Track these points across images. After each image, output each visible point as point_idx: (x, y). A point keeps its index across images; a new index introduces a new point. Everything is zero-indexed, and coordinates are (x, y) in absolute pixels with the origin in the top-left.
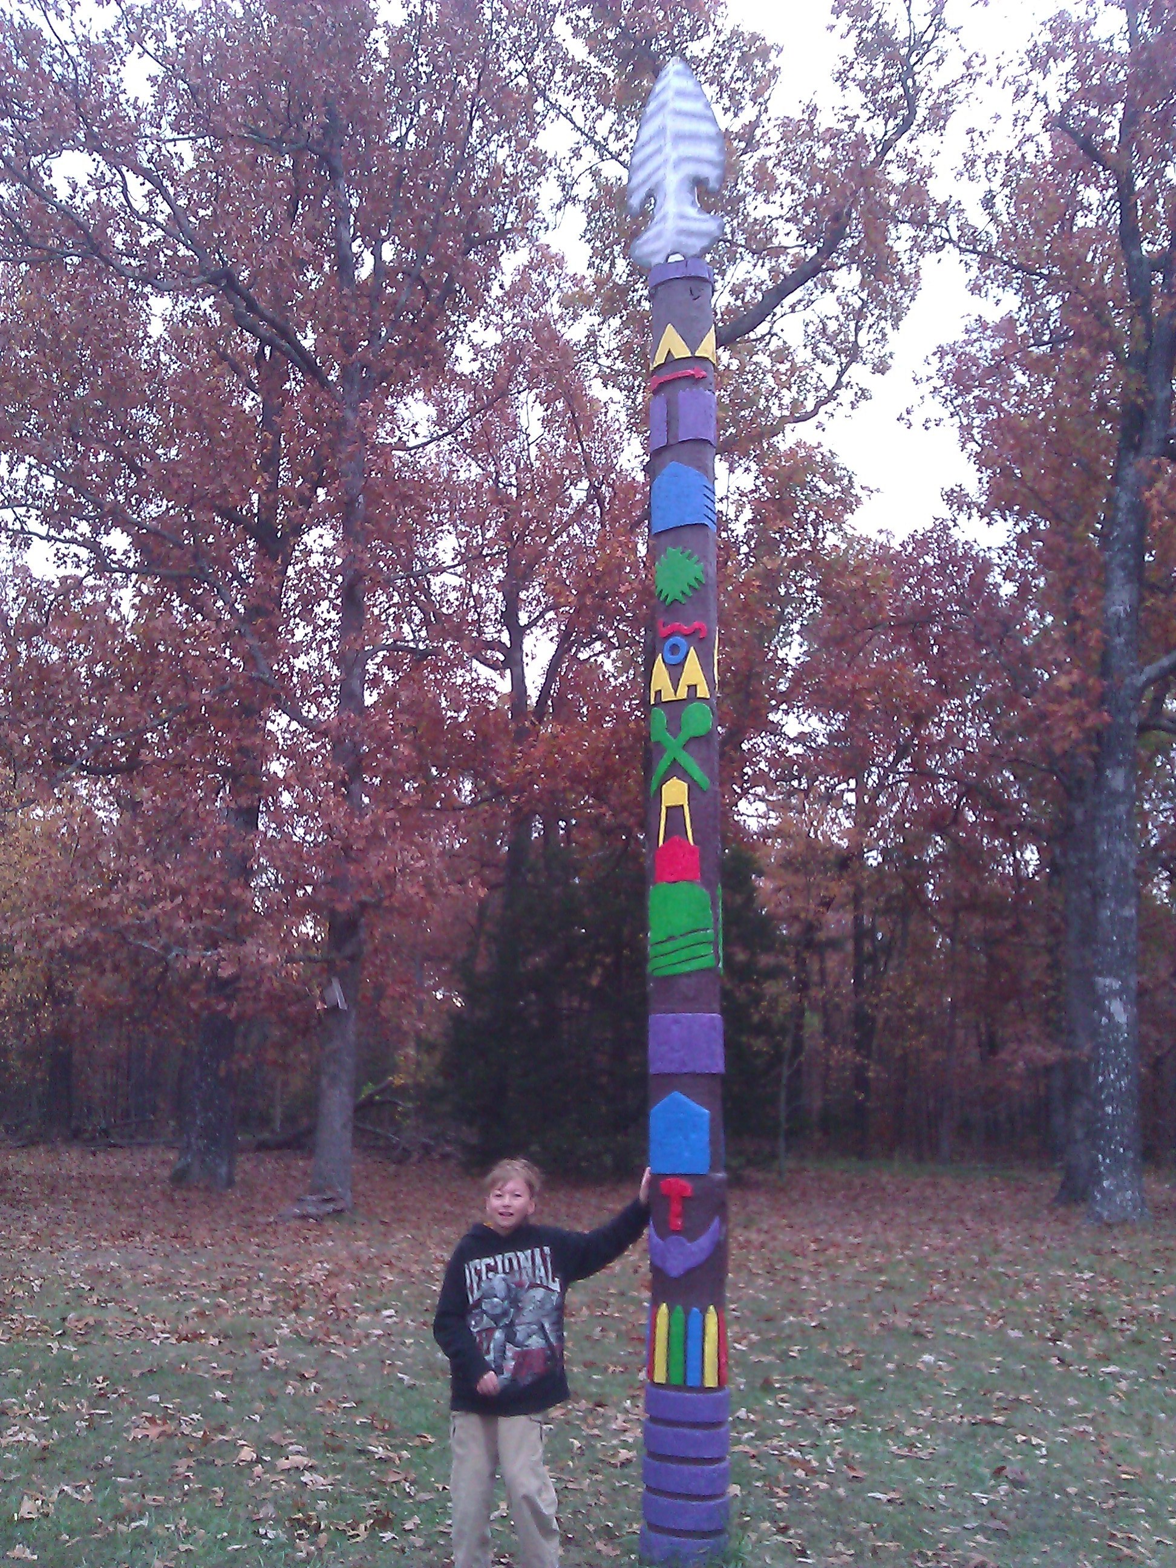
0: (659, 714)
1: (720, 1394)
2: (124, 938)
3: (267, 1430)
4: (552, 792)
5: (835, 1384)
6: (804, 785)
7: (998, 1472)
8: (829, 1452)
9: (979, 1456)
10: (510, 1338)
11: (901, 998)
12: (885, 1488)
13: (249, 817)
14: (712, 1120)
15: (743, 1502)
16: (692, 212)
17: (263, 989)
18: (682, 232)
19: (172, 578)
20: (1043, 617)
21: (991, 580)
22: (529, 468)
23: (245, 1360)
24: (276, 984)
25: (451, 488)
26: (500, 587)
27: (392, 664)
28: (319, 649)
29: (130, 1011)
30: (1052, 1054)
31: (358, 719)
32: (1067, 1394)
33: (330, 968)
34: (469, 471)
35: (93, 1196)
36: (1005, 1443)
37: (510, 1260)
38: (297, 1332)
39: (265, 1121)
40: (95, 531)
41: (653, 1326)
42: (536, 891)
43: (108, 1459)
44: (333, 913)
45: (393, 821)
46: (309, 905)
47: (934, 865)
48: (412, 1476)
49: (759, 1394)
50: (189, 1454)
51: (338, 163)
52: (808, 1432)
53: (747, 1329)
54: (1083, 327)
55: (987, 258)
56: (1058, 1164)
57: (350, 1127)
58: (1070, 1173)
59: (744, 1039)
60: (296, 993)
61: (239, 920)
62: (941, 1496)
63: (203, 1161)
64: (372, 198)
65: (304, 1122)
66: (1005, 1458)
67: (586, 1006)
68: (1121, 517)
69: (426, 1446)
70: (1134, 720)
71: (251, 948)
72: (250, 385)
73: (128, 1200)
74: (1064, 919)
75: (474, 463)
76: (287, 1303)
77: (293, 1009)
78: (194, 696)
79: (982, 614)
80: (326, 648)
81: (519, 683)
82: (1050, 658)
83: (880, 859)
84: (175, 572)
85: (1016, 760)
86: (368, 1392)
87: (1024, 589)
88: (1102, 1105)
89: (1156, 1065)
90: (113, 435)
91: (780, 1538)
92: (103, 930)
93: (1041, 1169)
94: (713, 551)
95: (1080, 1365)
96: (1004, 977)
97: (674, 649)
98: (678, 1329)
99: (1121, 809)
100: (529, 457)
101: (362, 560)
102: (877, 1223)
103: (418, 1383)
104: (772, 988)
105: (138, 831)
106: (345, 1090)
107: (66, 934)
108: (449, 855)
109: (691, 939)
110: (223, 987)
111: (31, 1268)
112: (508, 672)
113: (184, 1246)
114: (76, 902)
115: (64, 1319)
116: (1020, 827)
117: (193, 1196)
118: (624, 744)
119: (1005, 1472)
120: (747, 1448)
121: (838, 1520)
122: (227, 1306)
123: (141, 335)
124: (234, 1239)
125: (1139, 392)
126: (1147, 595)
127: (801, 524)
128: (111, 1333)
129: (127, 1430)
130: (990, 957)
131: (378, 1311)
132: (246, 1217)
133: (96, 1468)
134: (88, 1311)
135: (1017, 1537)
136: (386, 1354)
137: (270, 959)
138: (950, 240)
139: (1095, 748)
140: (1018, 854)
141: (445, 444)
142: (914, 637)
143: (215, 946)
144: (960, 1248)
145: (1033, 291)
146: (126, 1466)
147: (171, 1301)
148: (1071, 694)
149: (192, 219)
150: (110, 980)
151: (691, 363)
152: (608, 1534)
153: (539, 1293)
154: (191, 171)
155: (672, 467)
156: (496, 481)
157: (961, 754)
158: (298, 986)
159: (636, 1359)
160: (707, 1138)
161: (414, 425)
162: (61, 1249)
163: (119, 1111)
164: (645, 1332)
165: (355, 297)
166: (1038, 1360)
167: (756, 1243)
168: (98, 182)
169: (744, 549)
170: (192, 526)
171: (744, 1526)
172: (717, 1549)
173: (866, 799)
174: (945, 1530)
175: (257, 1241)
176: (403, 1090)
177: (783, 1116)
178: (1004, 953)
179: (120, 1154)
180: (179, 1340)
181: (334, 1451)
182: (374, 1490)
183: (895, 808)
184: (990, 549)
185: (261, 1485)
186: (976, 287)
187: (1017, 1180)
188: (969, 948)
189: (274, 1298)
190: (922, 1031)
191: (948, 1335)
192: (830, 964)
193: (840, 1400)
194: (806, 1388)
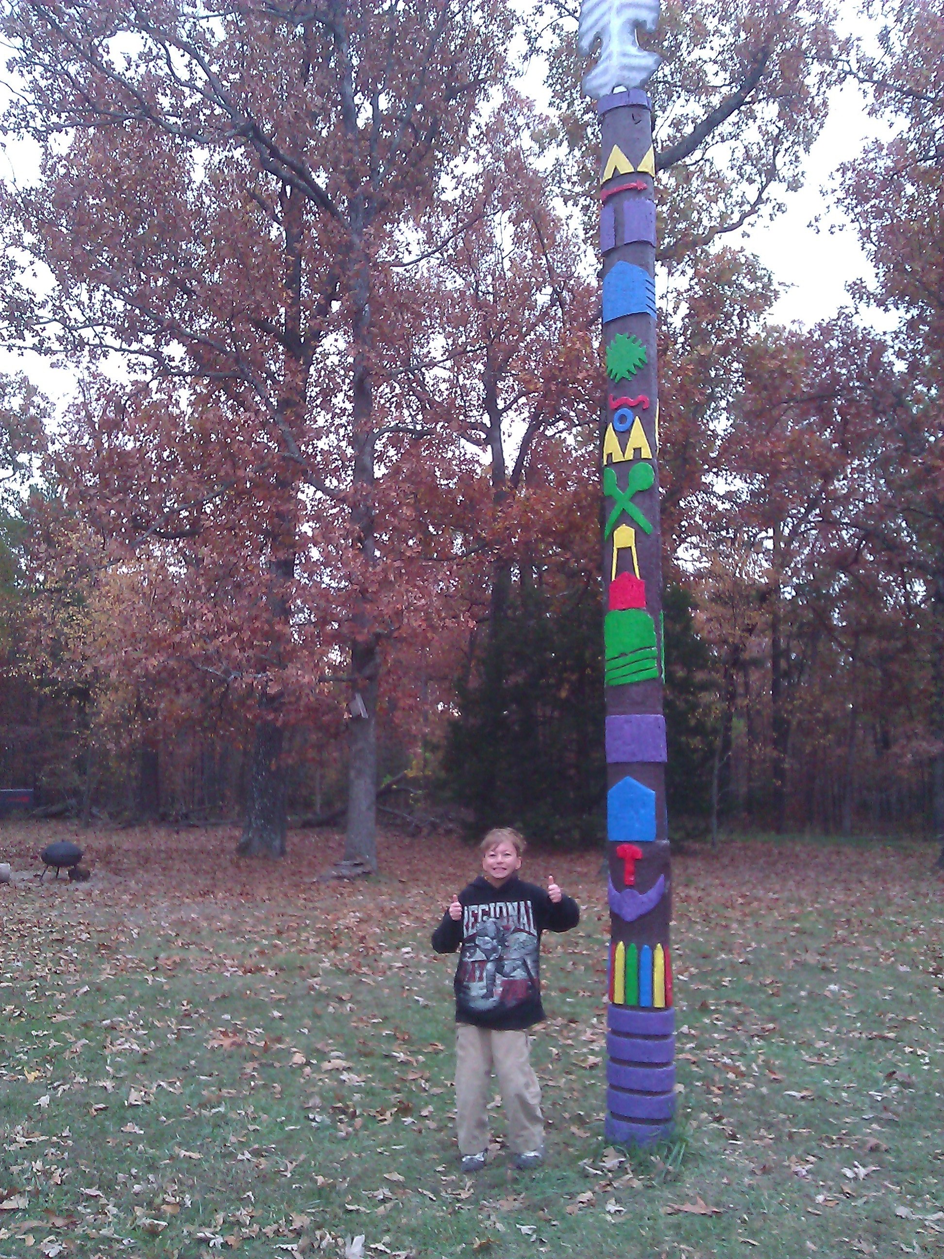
0: (611, 473)
1: (666, 1013)
2: (193, 665)
3: (313, 1040)
4: (527, 544)
5: (759, 1007)
6: (732, 535)
7: (890, 1076)
8: (754, 1059)
9: (875, 1063)
10: (499, 969)
11: (811, 704)
12: (799, 1088)
13: (286, 568)
14: (658, 799)
15: (686, 1097)
16: (633, 50)
17: (302, 703)
18: (625, 67)
19: (219, 379)
20: (929, 390)
21: (885, 360)
22: (502, 277)
23: (296, 988)
24: (312, 699)
25: (440, 297)
26: (482, 376)
27: (395, 442)
28: (337, 432)
29: (200, 722)
30: (935, 748)
31: (369, 488)
33: (353, 686)
34: (454, 283)
35: (178, 865)
36: (895, 1054)
37: (501, 908)
38: (336, 965)
39: (308, 805)
40: (158, 342)
41: (613, 960)
42: (515, 624)
43: (193, 1062)
44: (355, 643)
45: (400, 568)
46: (336, 638)
47: (839, 597)
48: (427, 1074)
49: (698, 1014)
50: (253, 1058)
51: (341, 30)
52: (737, 1044)
53: (688, 964)
55: (881, 87)
56: (939, 836)
57: (374, 808)
59: (683, 739)
60: (328, 705)
61: (282, 650)
62: (844, 1094)
63: (261, 836)
64: (369, 57)
65: (338, 806)
66: (896, 1066)
67: (557, 714)
69: (437, 1052)
71: (292, 671)
72: (276, 219)
73: (205, 867)
75: (457, 276)
76: (327, 943)
77: (326, 718)
78: (240, 473)
79: (879, 387)
80: (342, 431)
81: (498, 456)
82: (936, 423)
83: (794, 593)
84: (222, 374)
85: (908, 509)
86: (390, 1011)
87: (913, 367)
90: (168, 265)
91: (716, 1125)
92: (178, 659)
93: (925, 840)
94: (654, 342)
96: (897, 687)
97: (622, 419)
98: (633, 961)
100: (503, 268)
101: (369, 358)
102: (791, 883)
103: (430, 1003)
104: (706, 697)
105: (201, 581)
106: (369, 781)
107: (149, 663)
108: (444, 595)
109: (638, 655)
110: (271, 702)
111: (130, 921)
112: (489, 448)
113: (247, 901)
114: (155, 638)
115: (157, 958)
116: (910, 564)
117: (255, 863)
118: (584, 503)
119: (895, 1076)
120: (689, 1056)
121: (762, 1113)
122: (282, 946)
123: (187, 181)
124: (286, 895)
127: (728, 316)
128: (194, 968)
129: (207, 1041)
130: (885, 672)
131: (398, 948)
132: (296, 878)
133: (184, 1069)
134: (175, 952)
135: (905, 1125)
136: (405, 982)
137: (306, 680)
138: (850, 72)
140: (908, 586)
141: (434, 262)
142: (821, 409)
143: (264, 670)
144: (859, 902)
145: (920, 114)
146: (207, 1068)
147: (238, 943)
149: (224, 83)
150: (184, 698)
151: (634, 177)
152: (581, 1121)
153: (523, 936)
154: (222, 44)
155: (619, 266)
156: (476, 290)
157: (861, 505)
158: (330, 701)
159: (601, 986)
160: (653, 813)
161: (408, 244)
162: (153, 905)
163: (196, 800)
164: (606, 966)
165: (357, 141)
166: (923, 989)
167: (695, 898)
168: (147, 57)
169: (681, 339)
170: (234, 337)
171: (687, 1116)
172: (666, 1133)
173: (782, 545)
174: (848, 1120)
175: (304, 896)
176: (414, 782)
177: (715, 799)
178: (896, 668)
179: (198, 832)
180: (245, 972)
181: (366, 1055)
182: (397, 1085)
183: (806, 551)
184: (885, 333)
185: (310, 1082)
186: (872, 112)
187: (906, 848)
188: (867, 664)
189: (318, 940)
190: (828, 731)
191: (849, 969)
192: (753, 679)
193: (763, 1019)
194: (735, 1010)
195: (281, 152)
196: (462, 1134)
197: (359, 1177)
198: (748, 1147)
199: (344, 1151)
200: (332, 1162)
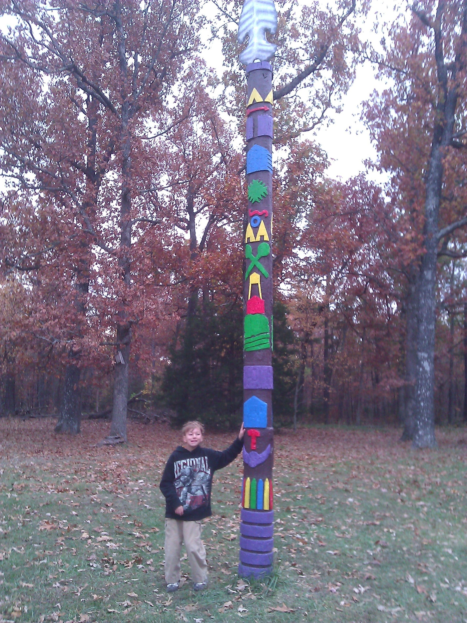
0: (249, 247)
1: (270, 513)
2: (35, 335)
3: (93, 526)
4: (206, 279)
5: (314, 510)
6: (306, 278)
7: (377, 543)
8: (312, 535)
9: (370, 537)
10: (189, 491)
11: (343, 361)
12: (333, 549)
13: (85, 287)
14: (268, 407)
15: (278, 554)
16: (264, 42)
17: (91, 356)
18: (260, 50)
20: (401, 211)
21: (381, 196)
22: (197, 148)
23: (84, 500)
24: (96, 354)
25: (164, 156)
26: (186, 196)
27: (142, 227)
28: (112, 220)
29: (38, 364)
30: (400, 383)
31: (128, 248)
32: (404, 513)
33: (118, 348)
34: (173, 149)
35: (24, 437)
36: (379, 532)
37: (192, 461)
38: (105, 489)
39: (92, 408)
40: (21, 172)
41: (244, 487)
42: (200, 319)
43: (31, 537)
44: (119, 326)
45: (143, 289)
46: (109, 323)
47: (357, 309)
48: (150, 543)
49: (285, 513)
50: (62, 535)
51: (120, 21)
52: (304, 528)
53: (281, 488)
54: (420, 93)
55: (382, 65)
56: (402, 425)
57: (126, 409)
58: (406, 429)
59: (281, 377)
60: (104, 357)
61: (81, 328)
62: (355, 552)
63: (68, 423)
64: (133, 35)
65: (108, 408)
66: (380, 538)
67: (219, 364)
68: (433, 170)
69: (155, 532)
70: (436, 251)
71: (86, 339)
72: (84, 112)
73: (38, 438)
74: (406, 330)
75: (175, 146)
76: (101, 478)
77: (103, 363)
78: (62, 239)
79: (377, 210)
80: (115, 219)
81: (193, 235)
82: (404, 227)
83: (335, 308)
84: (54, 189)
85: (389, 268)
86: (132, 512)
87: (394, 200)
88: (419, 403)
89: (441, 387)
90: (27, 133)
91: (292, 568)
92: (27, 333)
93: (395, 427)
94: (271, 183)
95: (409, 502)
96: (383, 353)
97: (255, 221)
98: (254, 487)
99: (430, 287)
100: (197, 143)
101: (129, 184)
102: (331, 448)
103: (152, 508)
104: (292, 357)
105: (40, 293)
106: (124, 396)
107: (11, 334)
108: (166, 304)
109: (261, 336)
110: (75, 355)
112: (189, 231)
113: (60, 456)
114: (16, 321)
115: (13, 485)
116: (390, 295)
117: (64, 436)
118: (235, 260)
119: (379, 543)
120: (280, 534)
121: (315, 562)
122: (77, 479)
123: (39, 91)
124: (80, 453)
125: (441, 120)
126: (442, 201)
127: (307, 173)
128: (32, 490)
129: (38, 526)
130: (377, 346)
131: (137, 480)
132: (85, 444)
133: (26, 541)
134: (22, 481)
135: (383, 566)
136: (140, 497)
137: (93, 344)
138: (367, 58)
139: (420, 263)
140: (389, 305)
141: (163, 138)
142: (350, 219)
143: (72, 338)
144: (363, 458)
145: (400, 79)
146: (38, 540)
147: (55, 477)
148: (411, 241)
149: (60, 43)
150: (29, 352)
151: (263, 104)
152: (226, 566)
153: (202, 474)
154: (59, 23)
155: (255, 147)
156: (184, 153)
157: (368, 266)
158: (105, 355)
159: (237, 499)
160: (266, 414)
161: (150, 128)
162: (11, 457)
163: (34, 404)
164: (240, 489)
165: (127, 76)
166: (393, 500)
167: (285, 456)
168: (20, 28)
169: (284, 183)
170: (61, 170)
171: (279, 564)
172: (268, 572)
173: (330, 283)
174: (356, 565)
175: (89, 454)
176: (147, 396)
177: (296, 407)
178: (383, 344)
179: (35, 421)
180: (58, 492)
181: (119, 534)
182: (135, 549)
183: (342, 287)
184: (381, 184)
185: (91, 547)
186: (377, 77)
187: (386, 431)
188: (369, 342)
189: (96, 476)
190: (350, 375)
191: (358, 491)
192: (315, 349)
193: (316, 516)
194: (303, 511)
195: (88, 79)
196: (167, 573)
197: (115, 595)
198: (308, 579)
199: (108, 582)
200: (101, 587)
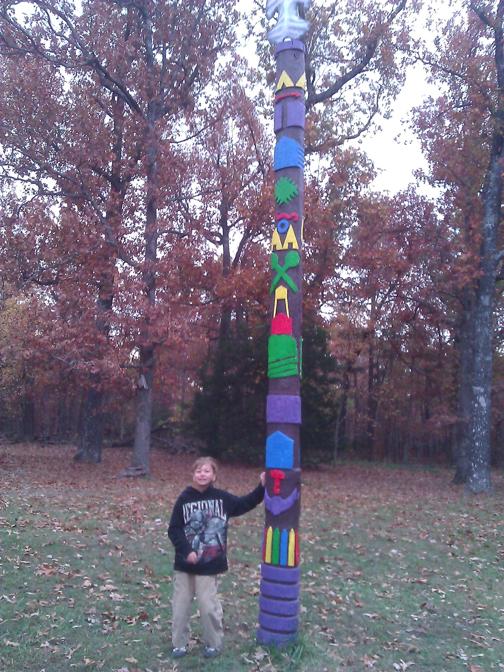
0: (275, 256)
1: (296, 569)
2: (51, 355)
3: (98, 572)
5: (352, 562)
7: (423, 606)
8: (347, 593)
9: (415, 597)
10: (202, 539)
11: (389, 393)
12: (372, 611)
13: (108, 304)
14: (295, 444)
15: (307, 615)
16: (296, 18)
17: (111, 379)
18: (291, 28)
20: (455, 230)
21: (433, 213)
23: (92, 540)
24: (116, 377)
26: (219, 207)
27: (169, 239)
29: (57, 386)
30: (453, 419)
31: (153, 263)
32: (455, 570)
33: (140, 371)
35: (40, 465)
36: (426, 592)
37: (204, 504)
38: (117, 528)
39: (117, 435)
40: (39, 176)
41: (266, 536)
42: (232, 342)
43: (26, 584)
44: (143, 346)
47: (405, 337)
48: (160, 596)
49: (318, 565)
50: (61, 582)
51: (147, 12)
52: (339, 583)
54: (477, 99)
55: (435, 68)
56: (455, 466)
57: (149, 438)
58: (459, 470)
59: (317, 408)
60: (124, 380)
61: (100, 349)
62: (397, 616)
63: (88, 451)
64: (161, 28)
66: (426, 599)
67: (253, 392)
68: (491, 184)
70: (494, 274)
71: (105, 361)
73: (55, 467)
74: (460, 362)
76: (114, 515)
77: (124, 388)
79: (429, 228)
81: (226, 250)
82: (458, 247)
83: (381, 334)
85: (442, 292)
86: (144, 556)
87: (447, 218)
88: (474, 442)
89: (498, 425)
91: (322, 633)
92: (41, 352)
93: (447, 468)
95: (462, 556)
96: (433, 385)
97: (283, 226)
98: (277, 538)
99: (487, 314)
100: (232, 151)
101: (155, 192)
102: (375, 489)
103: (167, 553)
104: (334, 387)
106: (147, 423)
107: (24, 353)
109: (287, 361)
112: (222, 246)
113: (74, 488)
114: (29, 339)
115: (16, 520)
116: (442, 322)
117: (83, 465)
119: (426, 606)
120: (311, 590)
121: (350, 626)
122: (89, 515)
123: (60, 90)
124: (97, 485)
125: (501, 129)
127: (350, 184)
128: (36, 526)
129: (36, 570)
130: (428, 378)
131: (154, 519)
132: (105, 476)
133: (20, 588)
134: (26, 516)
135: (430, 636)
136: (155, 539)
137: (112, 366)
138: (419, 58)
139: (477, 287)
140: (441, 333)
142: (398, 237)
143: (90, 360)
144: (410, 502)
145: (455, 84)
146: (33, 587)
147: (65, 513)
148: (466, 263)
149: (81, 36)
150: (49, 373)
151: (294, 89)
152: (245, 628)
153: (216, 520)
155: (284, 139)
156: (218, 161)
157: (418, 289)
160: (292, 453)
161: (179, 131)
162: (21, 488)
166: (443, 553)
168: (37, 17)
171: (306, 627)
172: (293, 640)
173: (376, 308)
174: (398, 632)
175: (107, 486)
176: (174, 424)
177: (336, 441)
178: (433, 375)
179: (54, 447)
180: (65, 530)
181: (126, 582)
182: (142, 602)
183: (389, 312)
184: (433, 199)
185: (92, 598)
186: (430, 81)
187: (436, 472)
188: (419, 373)
189: (110, 512)
190: (397, 408)
191: (403, 541)
192: (358, 378)
193: (354, 569)
194: (339, 563)
195: (111, 76)
196: (175, 635)
197: (111, 660)
198: (340, 648)
199: (105, 642)
200: (96, 649)
